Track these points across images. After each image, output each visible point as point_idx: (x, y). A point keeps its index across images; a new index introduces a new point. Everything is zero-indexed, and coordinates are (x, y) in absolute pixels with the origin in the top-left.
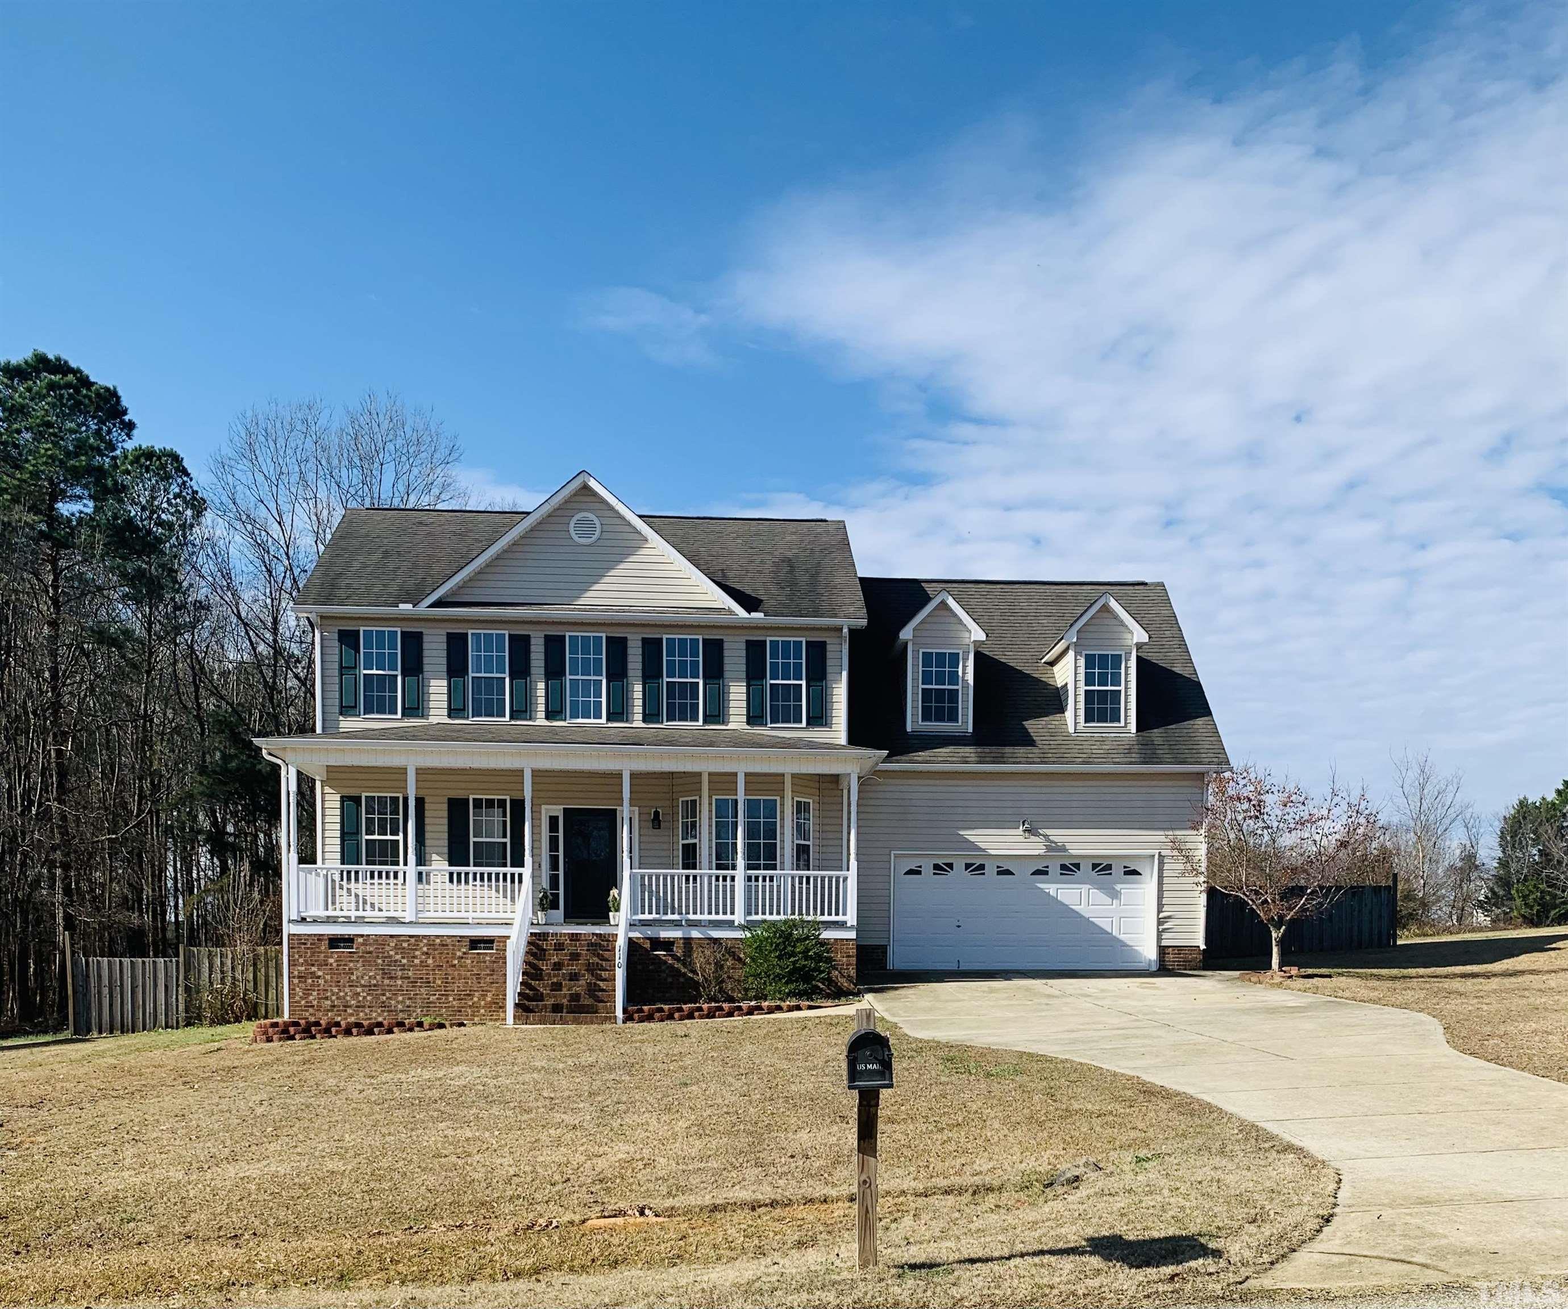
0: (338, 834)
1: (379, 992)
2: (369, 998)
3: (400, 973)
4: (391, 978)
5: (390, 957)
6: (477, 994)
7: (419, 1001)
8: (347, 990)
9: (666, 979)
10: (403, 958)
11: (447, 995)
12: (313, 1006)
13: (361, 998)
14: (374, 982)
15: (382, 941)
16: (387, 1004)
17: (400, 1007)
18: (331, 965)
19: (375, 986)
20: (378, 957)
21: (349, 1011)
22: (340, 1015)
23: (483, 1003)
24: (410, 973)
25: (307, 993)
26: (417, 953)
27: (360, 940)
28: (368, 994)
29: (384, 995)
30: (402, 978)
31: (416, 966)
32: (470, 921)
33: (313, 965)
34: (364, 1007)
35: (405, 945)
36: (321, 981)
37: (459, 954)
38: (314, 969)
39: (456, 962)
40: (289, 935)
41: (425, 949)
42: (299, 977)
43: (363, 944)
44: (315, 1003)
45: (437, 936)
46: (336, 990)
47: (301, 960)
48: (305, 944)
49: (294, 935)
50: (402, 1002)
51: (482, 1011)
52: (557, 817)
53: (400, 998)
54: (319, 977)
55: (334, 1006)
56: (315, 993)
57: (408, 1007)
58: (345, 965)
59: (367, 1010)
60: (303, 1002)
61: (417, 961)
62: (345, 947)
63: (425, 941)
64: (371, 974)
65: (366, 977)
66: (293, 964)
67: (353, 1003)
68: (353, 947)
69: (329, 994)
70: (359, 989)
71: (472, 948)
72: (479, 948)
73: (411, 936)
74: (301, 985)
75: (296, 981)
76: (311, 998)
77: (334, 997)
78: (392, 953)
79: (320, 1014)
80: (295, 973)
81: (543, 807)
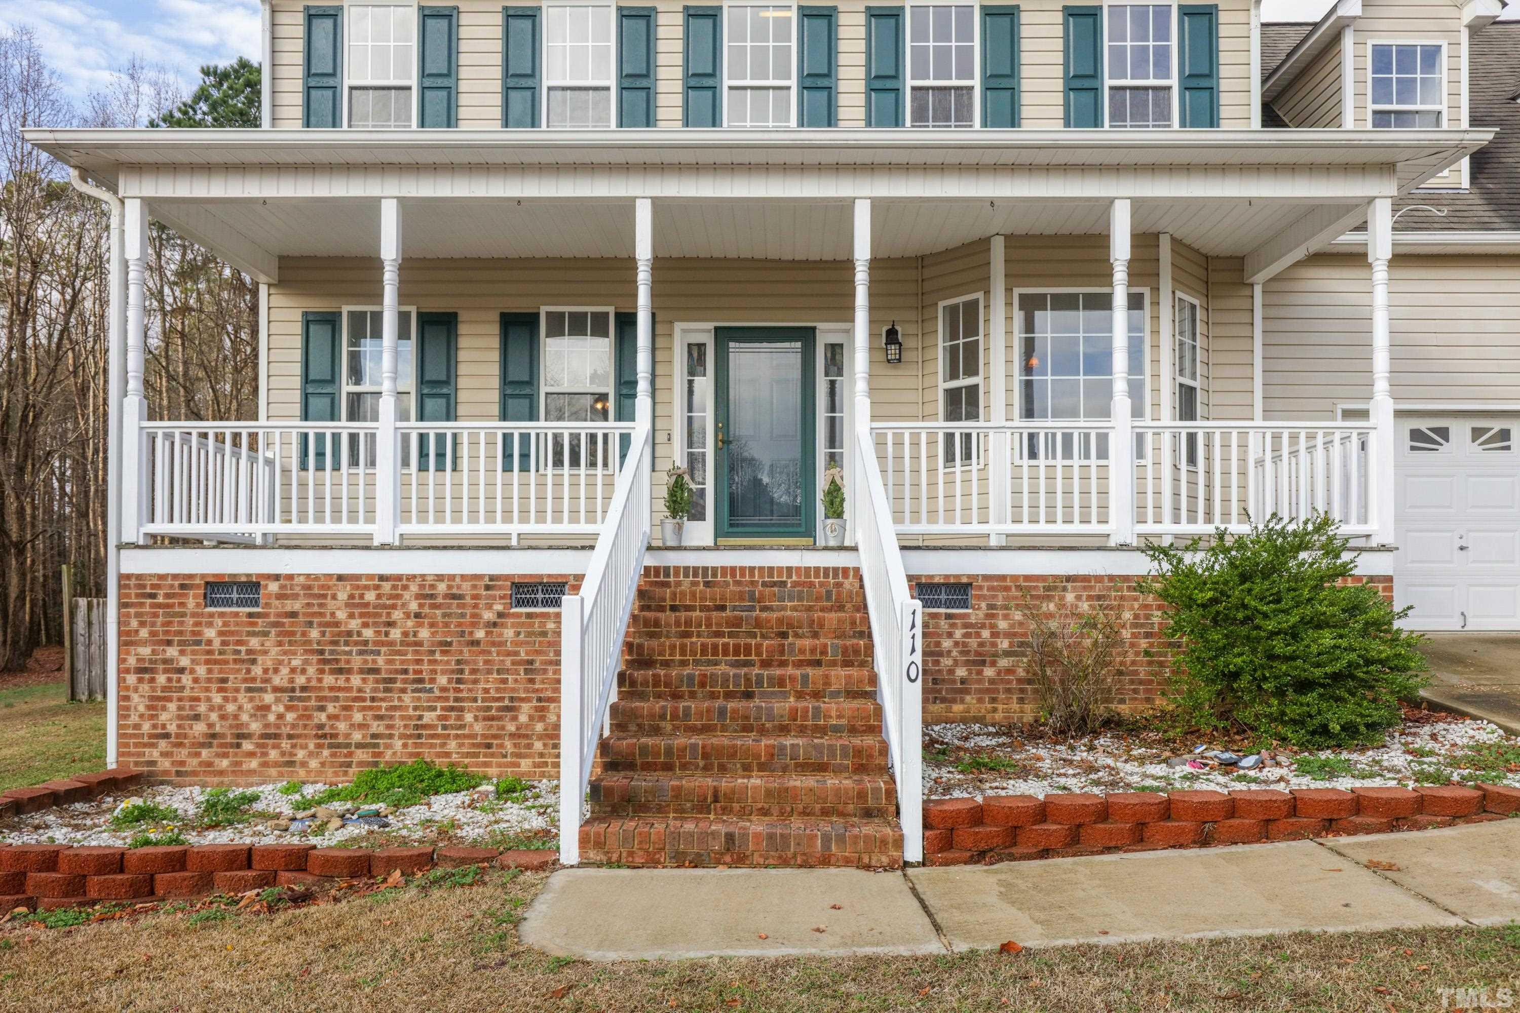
0: (297, 382)
1: (313, 703)
2: (290, 717)
3: (357, 661)
4: (340, 671)
5: (337, 624)
6: (526, 707)
7: (398, 722)
8: (242, 697)
9: (951, 672)
10: (365, 625)
11: (462, 709)
12: (167, 736)
13: (272, 718)
14: (301, 680)
15: (319, 588)
16: (327, 730)
17: (357, 736)
18: (209, 642)
19: (304, 689)
20: (310, 624)
21: (247, 746)
22: (225, 755)
23: (539, 727)
24: (381, 661)
25: (156, 703)
26: (397, 615)
27: (273, 587)
28: (288, 708)
29: (322, 709)
30: (361, 671)
31: (391, 643)
32: (514, 542)
33: (169, 643)
34: (277, 736)
35: (370, 596)
36: (186, 680)
37: (488, 616)
38: (172, 652)
39: (480, 634)
40: (121, 577)
41: (414, 606)
42: (140, 670)
43: (280, 597)
44: (172, 728)
45: (440, 578)
46: (217, 699)
47: (144, 633)
48: (153, 596)
49: (128, 577)
50: (361, 726)
51: (538, 745)
52: (701, 347)
53: (358, 717)
54: (182, 671)
55: (214, 736)
56: (172, 706)
57: (374, 736)
58: (240, 643)
59: (285, 744)
60: (146, 727)
61: (396, 634)
62: (240, 603)
63: (414, 588)
64: (296, 663)
65: (285, 671)
66: (126, 641)
67: (255, 727)
68: (257, 604)
69: (202, 708)
70: (269, 698)
71: (520, 603)
72: (533, 603)
73: (382, 578)
74: (145, 688)
75: (131, 679)
76: (164, 717)
77: (214, 717)
78: (341, 615)
79: (182, 754)
80: (132, 661)
81: (678, 327)
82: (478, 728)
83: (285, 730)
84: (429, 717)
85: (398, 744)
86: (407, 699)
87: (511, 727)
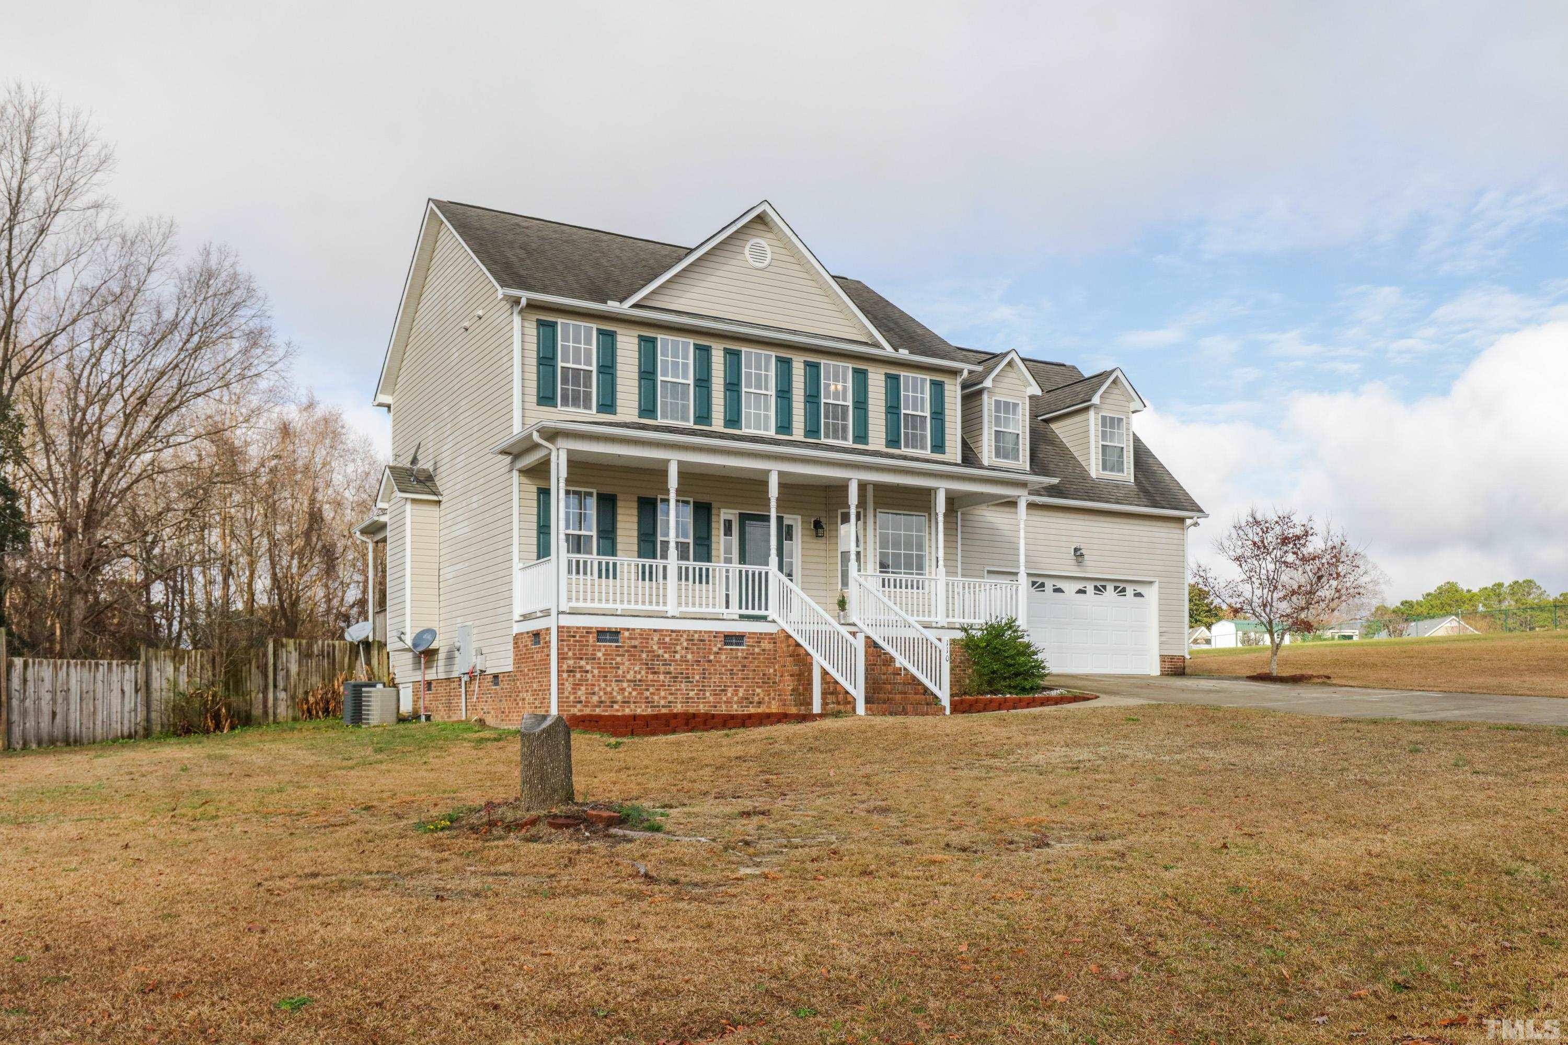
0: (535, 526)
1: (644, 687)
2: (634, 693)
3: (662, 669)
4: (655, 673)
5: (653, 652)
6: (730, 689)
7: (679, 696)
8: (613, 684)
10: (665, 652)
11: (705, 690)
13: (626, 694)
14: (639, 677)
15: (645, 635)
17: (662, 702)
18: (599, 659)
19: (640, 681)
20: (642, 651)
24: (672, 668)
25: (576, 686)
26: (678, 648)
27: (627, 634)
28: (634, 690)
29: (648, 690)
30: (664, 673)
31: (676, 661)
32: (725, 617)
33: (582, 659)
35: (667, 639)
36: (589, 676)
37: (715, 649)
38: (583, 663)
39: (712, 657)
40: (559, 627)
41: (685, 644)
42: (569, 671)
43: (630, 638)
44: (583, 698)
45: (696, 632)
46: (603, 685)
47: (570, 654)
48: (574, 637)
49: (563, 627)
50: (665, 698)
53: (663, 694)
54: (587, 672)
56: (583, 688)
58: (612, 659)
59: (632, 706)
60: (572, 698)
61: (678, 656)
62: (610, 641)
63: (685, 636)
64: (637, 668)
65: (632, 672)
66: (562, 657)
67: (619, 698)
68: (617, 641)
69: (596, 689)
70: (625, 685)
71: (726, 644)
72: (731, 644)
73: (672, 631)
74: (571, 679)
75: (565, 675)
76: (579, 693)
77: (602, 693)
78: (655, 647)
80: (565, 667)
81: (723, 511)
82: (711, 699)
83: (632, 700)
84: (692, 694)
85: (679, 706)
86: (683, 685)
87: (724, 699)
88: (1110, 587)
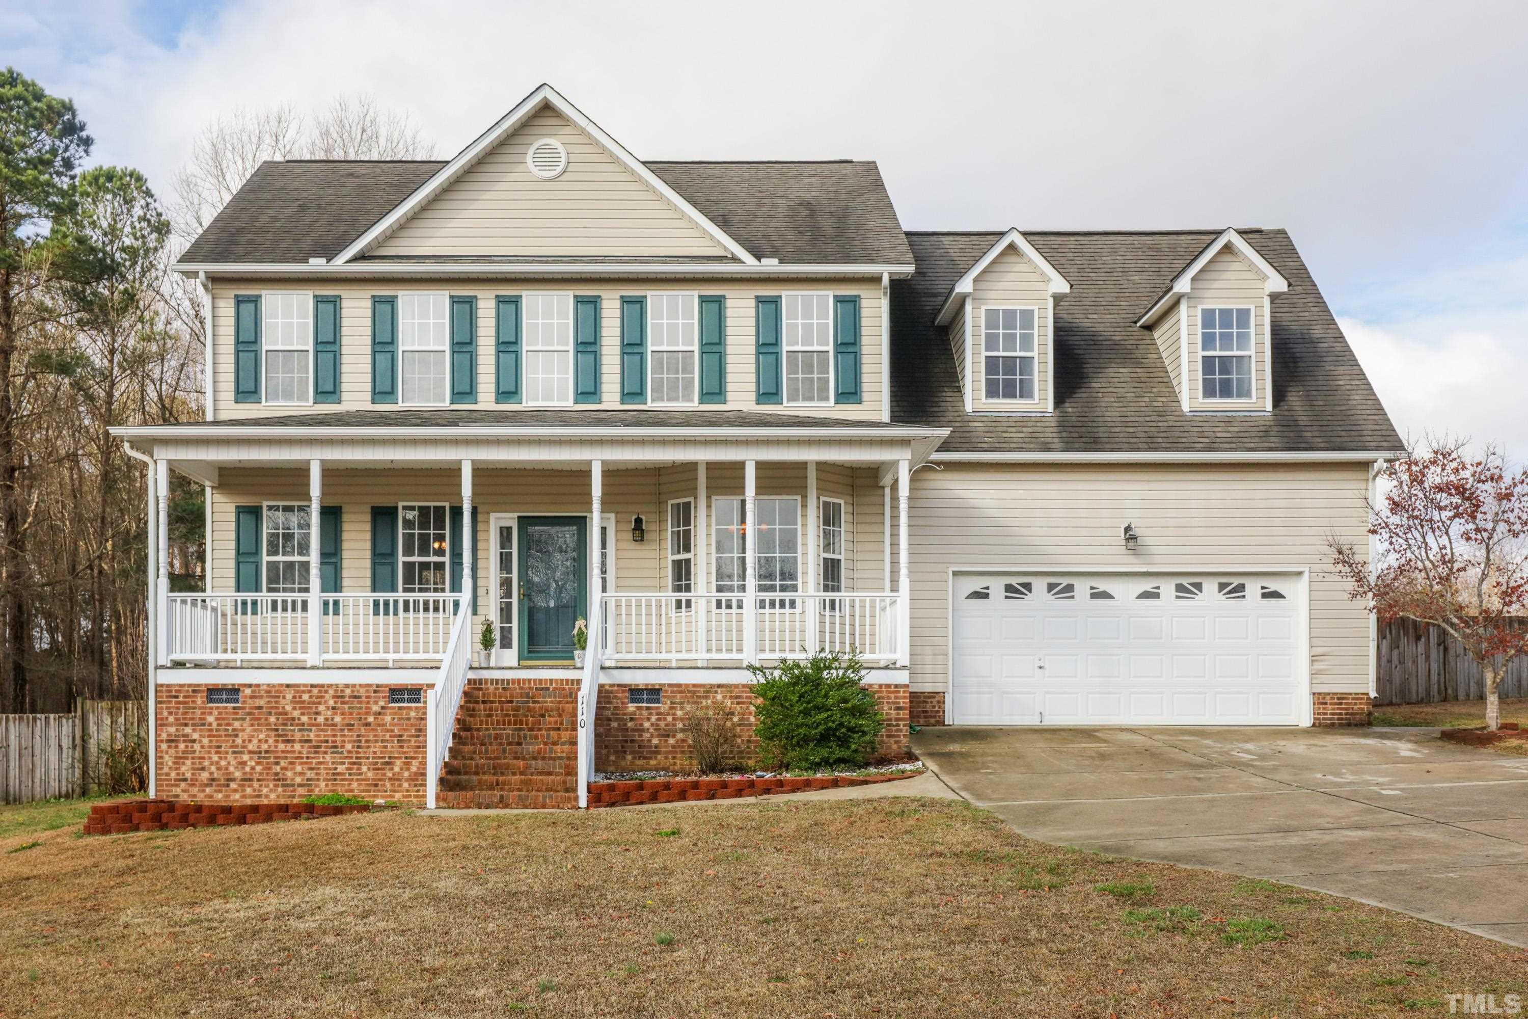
0: (232, 554)
1: (272, 760)
2: (259, 768)
3: (298, 735)
4: (288, 741)
5: (286, 713)
6: (398, 762)
7: (323, 772)
8: (230, 757)
9: (649, 741)
10: (303, 714)
11: (360, 764)
12: (185, 780)
13: (248, 769)
14: (265, 747)
15: (275, 692)
16: (281, 776)
17: (298, 780)
18: (210, 724)
19: (266, 752)
20: (270, 713)
21: (233, 785)
22: (220, 791)
23: (406, 774)
24: (312, 735)
25: (179, 760)
26: (321, 708)
27: (248, 691)
28: (258, 763)
29: (277, 764)
30: (301, 741)
31: (318, 725)
32: (391, 665)
33: (186, 725)
34: (251, 780)
35: (306, 697)
36: (197, 746)
37: (376, 708)
38: (188, 730)
39: (371, 719)
40: (157, 686)
41: (331, 703)
42: (169, 741)
43: (252, 697)
44: (188, 775)
45: (347, 686)
46: (215, 758)
47: (171, 719)
48: (176, 697)
49: (162, 685)
50: (301, 774)
51: (406, 785)
52: (509, 529)
53: (299, 768)
54: (194, 741)
55: (213, 780)
56: (188, 762)
57: (308, 780)
58: (228, 725)
59: (256, 785)
60: (173, 775)
61: (321, 719)
62: (228, 701)
63: (331, 692)
64: (262, 736)
65: (255, 741)
66: (161, 724)
67: (238, 774)
68: (237, 701)
69: (206, 763)
70: (246, 757)
71: (394, 701)
72: (402, 701)
73: (312, 686)
74: (172, 751)
75: (164, 746)
76: (183, 768)
77: (213, 768)
78: (288, 708)
79: (195, 790)
80: (164, 736)
81: (493, 516)
82: (370, 775)
83: (256, 776)
84: (341, 768)
85: (323, 784)
86: (328, 757)
87: (390, 774)
88: (1210, 587)
